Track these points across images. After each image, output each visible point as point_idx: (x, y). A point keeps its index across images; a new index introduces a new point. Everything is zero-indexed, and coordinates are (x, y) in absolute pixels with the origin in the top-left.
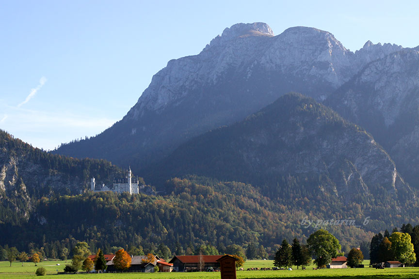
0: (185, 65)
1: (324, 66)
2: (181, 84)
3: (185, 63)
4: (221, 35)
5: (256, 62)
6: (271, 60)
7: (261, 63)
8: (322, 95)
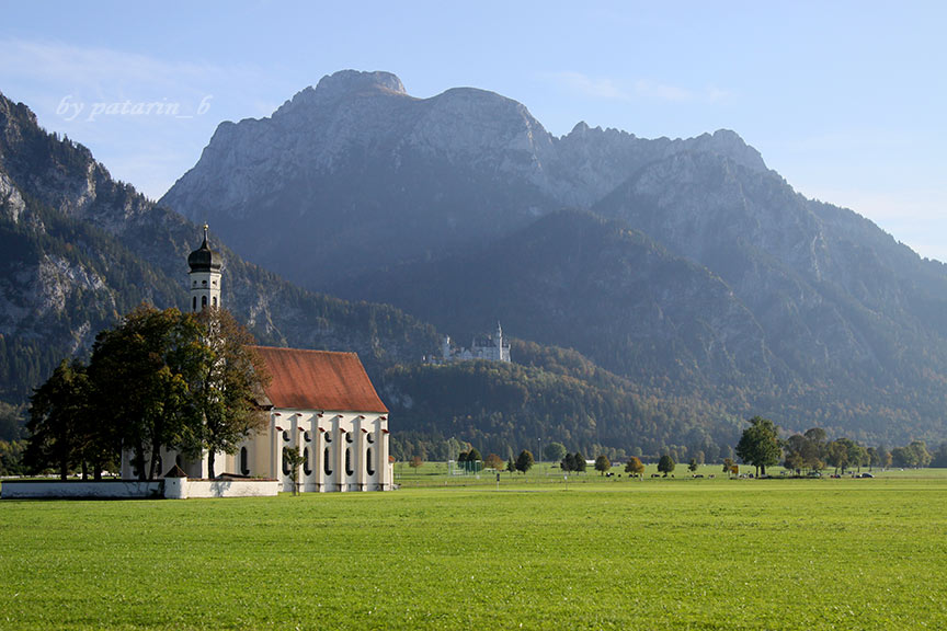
0: (262, 135)
1: (523, 157)
2: (269, 168)
3: (261, 131)
4: (314, 87)
5: (402, 142)
6: (427, 140)
7: (412, 143)
8: (533, 206)
